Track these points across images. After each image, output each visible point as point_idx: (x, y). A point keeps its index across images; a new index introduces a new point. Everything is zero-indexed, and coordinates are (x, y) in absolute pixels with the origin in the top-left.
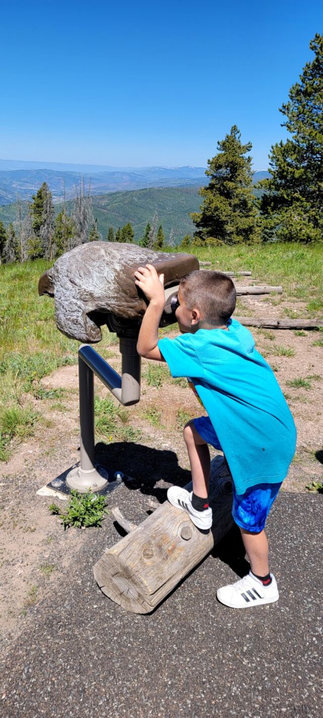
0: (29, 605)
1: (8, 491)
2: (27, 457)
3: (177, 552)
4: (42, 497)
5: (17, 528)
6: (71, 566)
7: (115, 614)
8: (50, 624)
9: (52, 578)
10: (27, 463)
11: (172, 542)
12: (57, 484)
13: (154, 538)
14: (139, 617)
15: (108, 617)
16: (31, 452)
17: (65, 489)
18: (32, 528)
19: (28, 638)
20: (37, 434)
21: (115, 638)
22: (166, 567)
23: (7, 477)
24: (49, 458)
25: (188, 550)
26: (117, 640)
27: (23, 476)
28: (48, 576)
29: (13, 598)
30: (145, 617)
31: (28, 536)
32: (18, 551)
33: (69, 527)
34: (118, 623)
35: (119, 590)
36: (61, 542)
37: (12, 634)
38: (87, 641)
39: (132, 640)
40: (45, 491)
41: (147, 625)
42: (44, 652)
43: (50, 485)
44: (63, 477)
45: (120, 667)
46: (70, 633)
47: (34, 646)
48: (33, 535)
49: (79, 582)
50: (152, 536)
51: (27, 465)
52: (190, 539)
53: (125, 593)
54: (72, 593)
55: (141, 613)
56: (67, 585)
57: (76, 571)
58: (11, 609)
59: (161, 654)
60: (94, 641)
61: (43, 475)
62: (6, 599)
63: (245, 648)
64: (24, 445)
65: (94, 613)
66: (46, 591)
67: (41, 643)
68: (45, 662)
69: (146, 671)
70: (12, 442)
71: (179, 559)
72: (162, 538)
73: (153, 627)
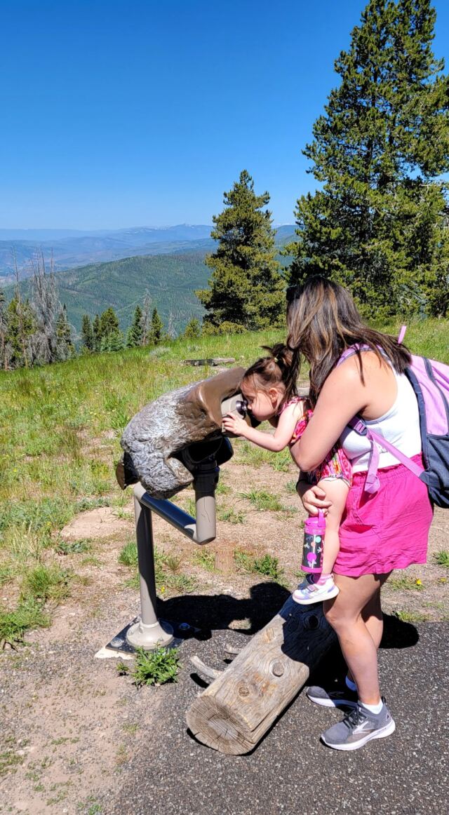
0: (122, 763)
1: (61, 658)
2: (71, 620)
3: (270, 688)
4: (102, 660)
5: (85, 693)
6: (154, 722)
7: (214, 758)
8: (150, 775)
9: (138, 736)
10: (73, 626)
11: (264, 679)
12: (118, 644)
13: (247, 677)
14: (239, 758)
15: (208, 762)
16: (73, 614)
17: (127, 648)
18: (102, 691)
20: (74, 593)
21: (220, 779)
22: (263, 704)
23: (54, 644)
24: (96, 619)
25: (282, 686)
26: (222, 780)
27: (73, 640)
28: (133, 735)
29: (103, 759)
30: (245, 757)
31: (99, 701)
32: (92, 715)
33: (141, 686)
34: (219, 766)
35: (216, 733)
36: (137, 702)
37: (112, 790)
38: (192, 784)
39: (236, 778)
40: (104, 653)
41: (249, 764)
42: (152, 799)
43: (109, 646)
44: (122, 635)
45: (231, 800)
46: (173, 780)
47: (139, 796)
48: (104, 699)
49: (169, 735)
50: (244, 675)
51: (74, 629)
52: (282, 675)
53: (223, 735)
54: (164, 746)
55: (241, 753)
56: (157, 740)
57: (163, 726)
58: (104, 769)
59: (268, 786)
60: (199, 784)
61: (95, 638)
63: (350, 770)
64: (63, 607)
65: (194, 761)
66: (135, 749)
67: (147, 792)
68: (155, 807)
69: (258, 801)
70: (46, 606)
71: (274, 695)
72: (254, 677)
73: (255, 765)
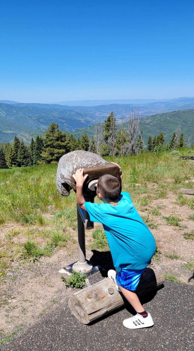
2: (60, 256)
7: (75, 323)
9: (54, 306)
11: (103, 294)
12: (68, 268)
15: (72, 324)
16: (62, 254)
17: (71, 271)
18: (52, 285)
19: (36, 326)
20: (68, 246)
22: (98, 304)
23: (48, 264)
24: (70, 257)
25: (111, 299)
27: (55, 264)
29: (36, 311)
30: (87, 326)
31: (49, 289)
32: (43, 293)
33: (69, 287)
35: (77, 312)
36: (63, 293)
37: (31, 324)
40: (62, 271)
43: (65, 268)
48: (52, 288)
50: (94, 290)
53: (80, 314)
54: (60, 312)
55: (86, 324)
56: (59, 309)
57: (65, 305)
62: (33, 311)
65: (66, 321)
66: (49, 311)
67: (41, 328)
72: (99, 292)
